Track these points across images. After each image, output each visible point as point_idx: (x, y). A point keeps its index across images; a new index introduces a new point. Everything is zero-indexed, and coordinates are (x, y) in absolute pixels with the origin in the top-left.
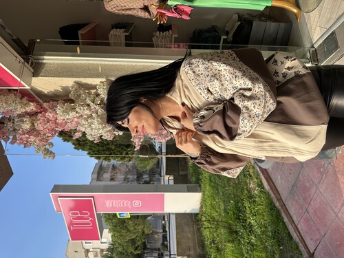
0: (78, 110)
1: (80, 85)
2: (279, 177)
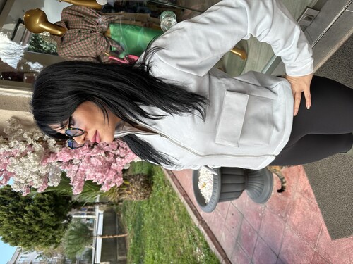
2: (223, 234)
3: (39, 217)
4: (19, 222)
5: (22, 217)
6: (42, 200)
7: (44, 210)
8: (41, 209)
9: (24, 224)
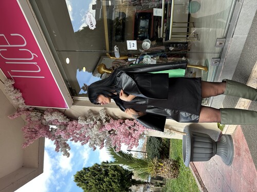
0: (88, 120)
1: (91, 111)
3: (112, 186)
4: (100, 188)
5: (102, 185)
6: (114, 175)
7: (115, 182)
8: (113, 181)
9: (103, 189)
